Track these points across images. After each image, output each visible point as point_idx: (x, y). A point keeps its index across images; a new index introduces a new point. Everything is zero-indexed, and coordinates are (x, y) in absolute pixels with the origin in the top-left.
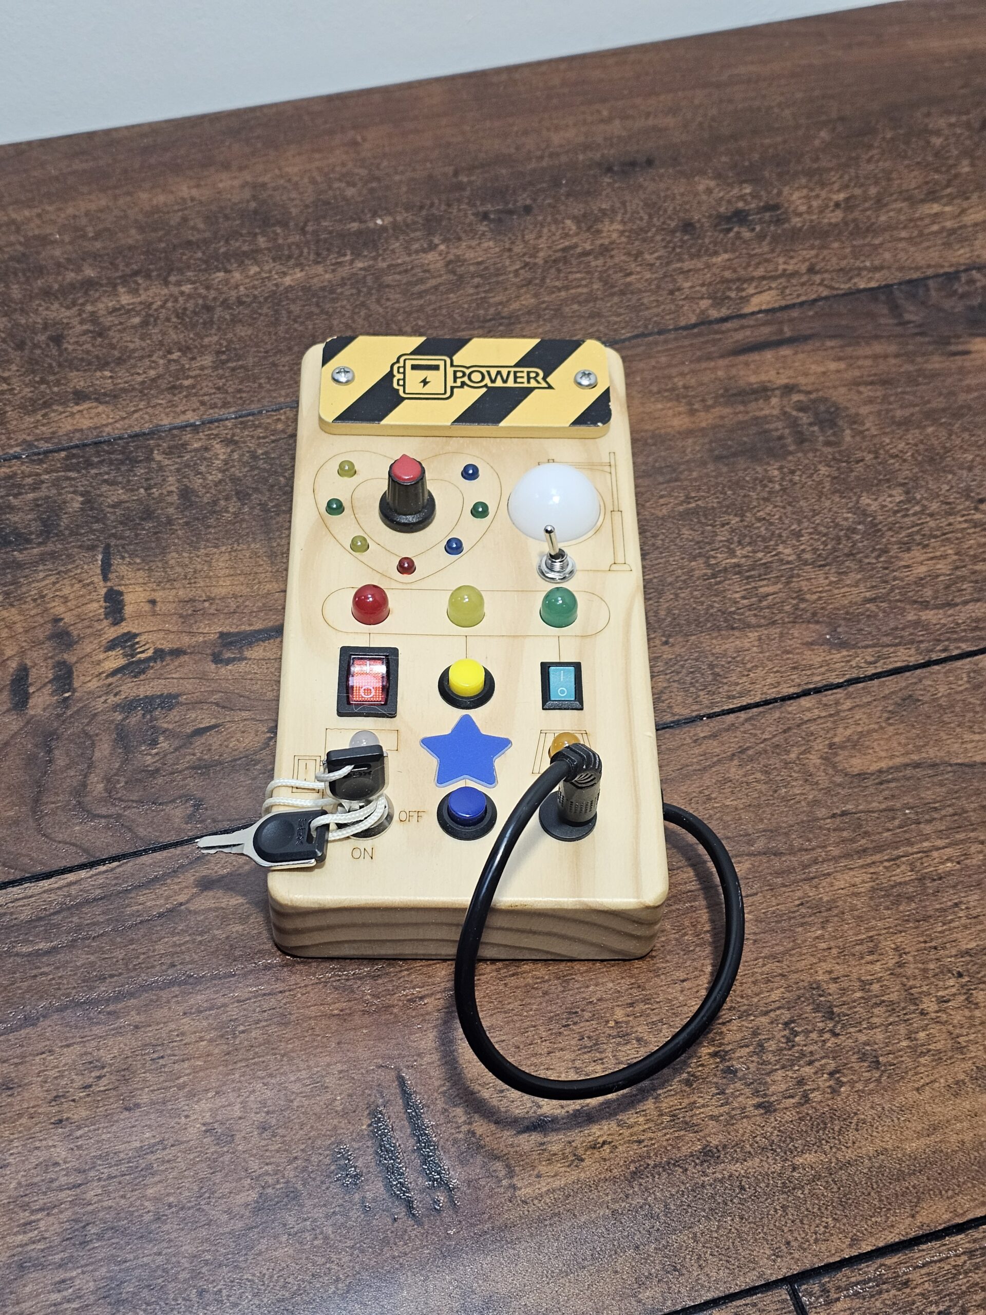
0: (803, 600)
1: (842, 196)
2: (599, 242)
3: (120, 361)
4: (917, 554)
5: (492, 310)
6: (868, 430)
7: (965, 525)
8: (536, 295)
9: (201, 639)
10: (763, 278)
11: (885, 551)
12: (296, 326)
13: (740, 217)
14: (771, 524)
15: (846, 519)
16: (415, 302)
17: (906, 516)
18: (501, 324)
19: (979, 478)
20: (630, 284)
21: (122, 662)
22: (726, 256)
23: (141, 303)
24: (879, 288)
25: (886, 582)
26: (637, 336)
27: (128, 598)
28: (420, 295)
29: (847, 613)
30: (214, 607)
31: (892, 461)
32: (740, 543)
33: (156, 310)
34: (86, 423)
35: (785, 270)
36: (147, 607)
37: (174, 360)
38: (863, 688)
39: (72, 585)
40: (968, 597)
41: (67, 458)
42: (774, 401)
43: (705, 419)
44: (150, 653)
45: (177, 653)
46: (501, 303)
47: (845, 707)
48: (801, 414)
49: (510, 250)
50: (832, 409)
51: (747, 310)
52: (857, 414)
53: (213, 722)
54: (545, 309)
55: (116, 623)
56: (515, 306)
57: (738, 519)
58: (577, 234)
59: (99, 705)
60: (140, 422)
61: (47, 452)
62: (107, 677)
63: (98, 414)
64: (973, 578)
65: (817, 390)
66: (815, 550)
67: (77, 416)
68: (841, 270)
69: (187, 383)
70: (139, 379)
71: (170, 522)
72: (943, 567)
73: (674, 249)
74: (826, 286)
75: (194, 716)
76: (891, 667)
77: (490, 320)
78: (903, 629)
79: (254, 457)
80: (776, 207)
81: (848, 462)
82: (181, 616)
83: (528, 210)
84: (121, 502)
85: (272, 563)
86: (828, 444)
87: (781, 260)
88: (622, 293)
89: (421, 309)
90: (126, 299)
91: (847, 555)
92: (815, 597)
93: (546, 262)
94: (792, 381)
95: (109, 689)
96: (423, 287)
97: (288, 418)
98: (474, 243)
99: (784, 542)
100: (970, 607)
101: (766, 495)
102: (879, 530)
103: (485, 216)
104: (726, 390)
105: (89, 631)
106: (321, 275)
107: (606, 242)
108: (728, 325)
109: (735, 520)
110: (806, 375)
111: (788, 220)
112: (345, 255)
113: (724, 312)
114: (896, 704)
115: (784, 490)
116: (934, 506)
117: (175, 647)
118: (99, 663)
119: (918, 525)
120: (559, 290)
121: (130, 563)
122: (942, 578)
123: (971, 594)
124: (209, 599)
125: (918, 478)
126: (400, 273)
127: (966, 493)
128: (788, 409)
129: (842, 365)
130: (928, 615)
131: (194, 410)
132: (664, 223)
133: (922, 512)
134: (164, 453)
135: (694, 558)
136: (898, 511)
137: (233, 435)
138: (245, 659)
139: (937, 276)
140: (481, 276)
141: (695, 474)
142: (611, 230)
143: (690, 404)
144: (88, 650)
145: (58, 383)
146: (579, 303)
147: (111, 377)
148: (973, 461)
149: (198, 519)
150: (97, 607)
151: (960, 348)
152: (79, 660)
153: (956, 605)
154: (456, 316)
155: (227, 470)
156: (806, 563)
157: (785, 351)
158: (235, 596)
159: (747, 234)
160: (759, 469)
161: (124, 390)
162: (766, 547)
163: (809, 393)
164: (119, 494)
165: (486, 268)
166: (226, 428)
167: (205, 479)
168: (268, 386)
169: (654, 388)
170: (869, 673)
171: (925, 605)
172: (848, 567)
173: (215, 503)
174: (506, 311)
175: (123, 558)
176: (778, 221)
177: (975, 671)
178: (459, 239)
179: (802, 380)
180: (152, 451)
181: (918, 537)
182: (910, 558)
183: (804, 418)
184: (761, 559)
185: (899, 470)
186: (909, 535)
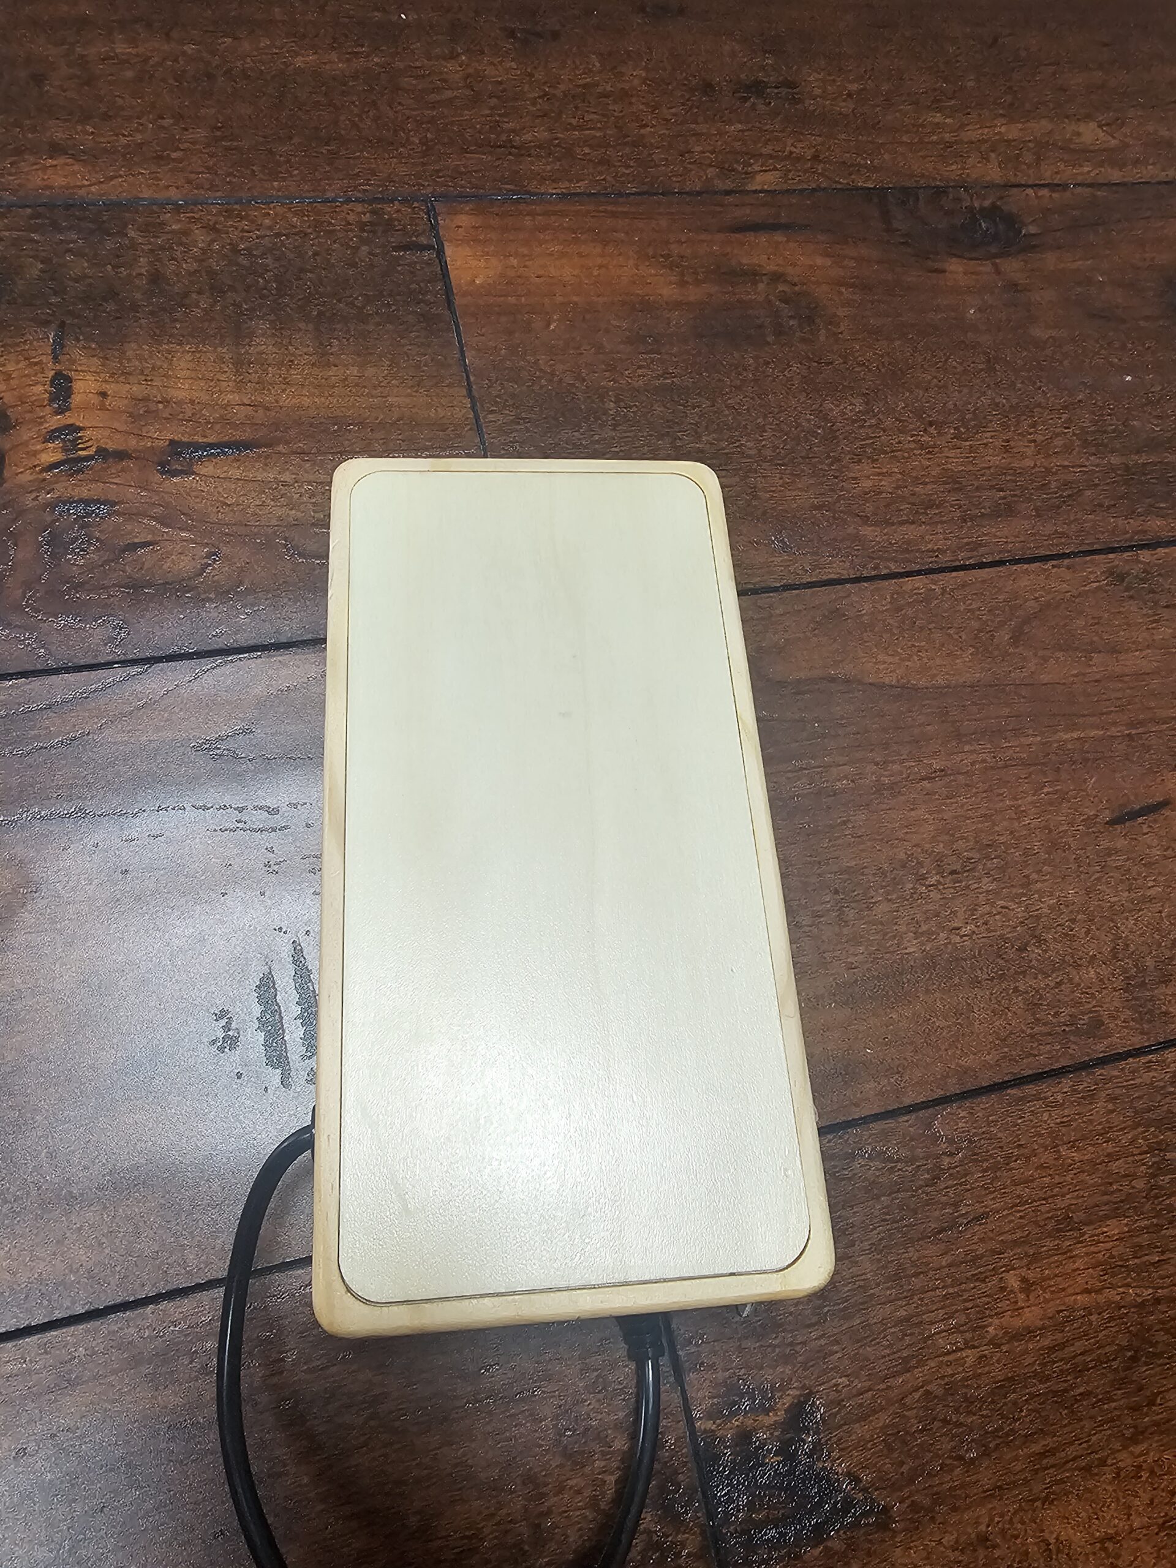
0: (755, 497)
1: (854, 87)
2: (619, 86)
3: (106, 117)
4: (866, 468)
5: (504, 137)
6: (842, 333)
7: (912, 446)
8: (550, 130)
9: (149, 444)
10: (771, 157)
11: (838, 460)
12: (300, 113)
13: (757, 88)
14: (739, 414)
15: (809, 420)
16: (427, 112)
17: (863, 426)
18: (510, 154)
19: (932, 400)
20: (643, 136)
21: (59, 456)
22: (739, 126)
23: (137, 55)
24: (874, 188)
25: (833, 490)
26: (644, 193)
27: (78, 386)
28: (434, 105)
29: (794, 517)
30: (168, 410)
31: (858, 369)
32: (707, 427)
33: (152, 66)
34: (59, 181)
35: (791, 153)
36: (96, 400)
37: (163, 127)
38: (797, 595)
39: (18, 362)
40: (904, 518)
41: (31, 217)
42: (761, 287)
43: (694, 294)
44: (92, 451)
45: (121, 455)
46: (514, 131)
47: (778, 612)
48: (783, 306)
49: (531, 75)
50: (813, 306)
51: (750, 187)
52: (835, 315)
53: (149, 538)
54: (558, 145)
55: (60, 411)
56: (528, 137)
57: (709, 403)
58: (600, 72)
59: (28, 501)
60: (119, 188)
61: (10, 206)
62: (42, 471)
63: (74, 173)
64: (912, 500)
65: (802, 283)
66: (775, 448)
67: (49, 172)
68: (844, 163)
69: (174, 155)
70: (124, 141)
71: (135, 307)
72: (886, 484)
73: (691, 108)
74: (827, 177)
75: (129, 527)
76: (825, 578)
77: (500, 147)
78: (842, 541)
79: (235, 250)
80: (791, 85)
81: (818, 363)
82: (131, 415)
83: (555, 35)
84: (85, 276)
85: (237, 371)
86: (803, 340)
87: (789, 141)
88: (635, 144)
89: (432, 121)
90: (121, 48)
91: (803, 458)
92: (768, 496)
93: (565, 96)
94: (781, 270)
95: (42, 485)
96: (438, 98)
97: (276, 215)
98: (497, 60)
99: (747, 435)
100: (904, 528)
101: (738, 383)
102: (836, 437)
103: (512, 34)
104: (718, 267)
105: (28, 416)
106: (336, 64)
107: (627, 86)
108: (730, 199)
109: (706, 404)
110: (794, 265)
111: (800, 101)
112: (362, 46)
113: (729, 185)
114: (824, 616)
115: (756, 381)
116: (889, 422)
117: (121, 448)
118: (35, 453)
119: (872, 438)
120: (574, 128)
121: (84, 347)
122: (884, 495)
123: (907, 515)
124: (166, 401)
125: (879, 390)
126: (416, 77)
127: (919, 414)
128: (772, 297)
129: (829, 262)
130: (867, 531)
131: (177, 188)
132: (686, 79)
133: (877, 426)
134: (138, 230)
135: (661, 436)
136: (856, 421)
137: (216, 223)
138: (194, 473)
139: (928, 187)
140: (498, 97)
141: (676, 349)
142: (634, 75)
143: (683, 275)
144: (25, 438)
145: (33, 129)
146: (591, 147)
147: (92, 133)
148: (930, 382)
149: (164, 309)
150: (40, 391)
151: (937, 265)
152: (14, 447)
153: (893, 524)
154: (467, 136)
155: (203, 260)
156: (765, 460)
157: (779, 237)
158: (192, 402)
159: (761, 107)
160: (736, 355)
161: (105, 150)
162: (732, 437)
163: (795, 285)
164: (81, 266)
165: (504, 90)
166: (210, 213)
167: (179, 266)
168: (261, 176)
169: (650, 252)
170: (804, 581)
171: (865, 520)
172: (803, 471)
173: (186, 295)
174: (517, 141)
175: (78, 340)
176: (795, 101)
177: (897, 594)
178: (482, 52)
179: (790, 270)
180: (125, 226)
181: (869, 450)
182: (859, 471)
183: (785, 310)
184: (724, 449)
185: (864, 379)
186: (862, 447)
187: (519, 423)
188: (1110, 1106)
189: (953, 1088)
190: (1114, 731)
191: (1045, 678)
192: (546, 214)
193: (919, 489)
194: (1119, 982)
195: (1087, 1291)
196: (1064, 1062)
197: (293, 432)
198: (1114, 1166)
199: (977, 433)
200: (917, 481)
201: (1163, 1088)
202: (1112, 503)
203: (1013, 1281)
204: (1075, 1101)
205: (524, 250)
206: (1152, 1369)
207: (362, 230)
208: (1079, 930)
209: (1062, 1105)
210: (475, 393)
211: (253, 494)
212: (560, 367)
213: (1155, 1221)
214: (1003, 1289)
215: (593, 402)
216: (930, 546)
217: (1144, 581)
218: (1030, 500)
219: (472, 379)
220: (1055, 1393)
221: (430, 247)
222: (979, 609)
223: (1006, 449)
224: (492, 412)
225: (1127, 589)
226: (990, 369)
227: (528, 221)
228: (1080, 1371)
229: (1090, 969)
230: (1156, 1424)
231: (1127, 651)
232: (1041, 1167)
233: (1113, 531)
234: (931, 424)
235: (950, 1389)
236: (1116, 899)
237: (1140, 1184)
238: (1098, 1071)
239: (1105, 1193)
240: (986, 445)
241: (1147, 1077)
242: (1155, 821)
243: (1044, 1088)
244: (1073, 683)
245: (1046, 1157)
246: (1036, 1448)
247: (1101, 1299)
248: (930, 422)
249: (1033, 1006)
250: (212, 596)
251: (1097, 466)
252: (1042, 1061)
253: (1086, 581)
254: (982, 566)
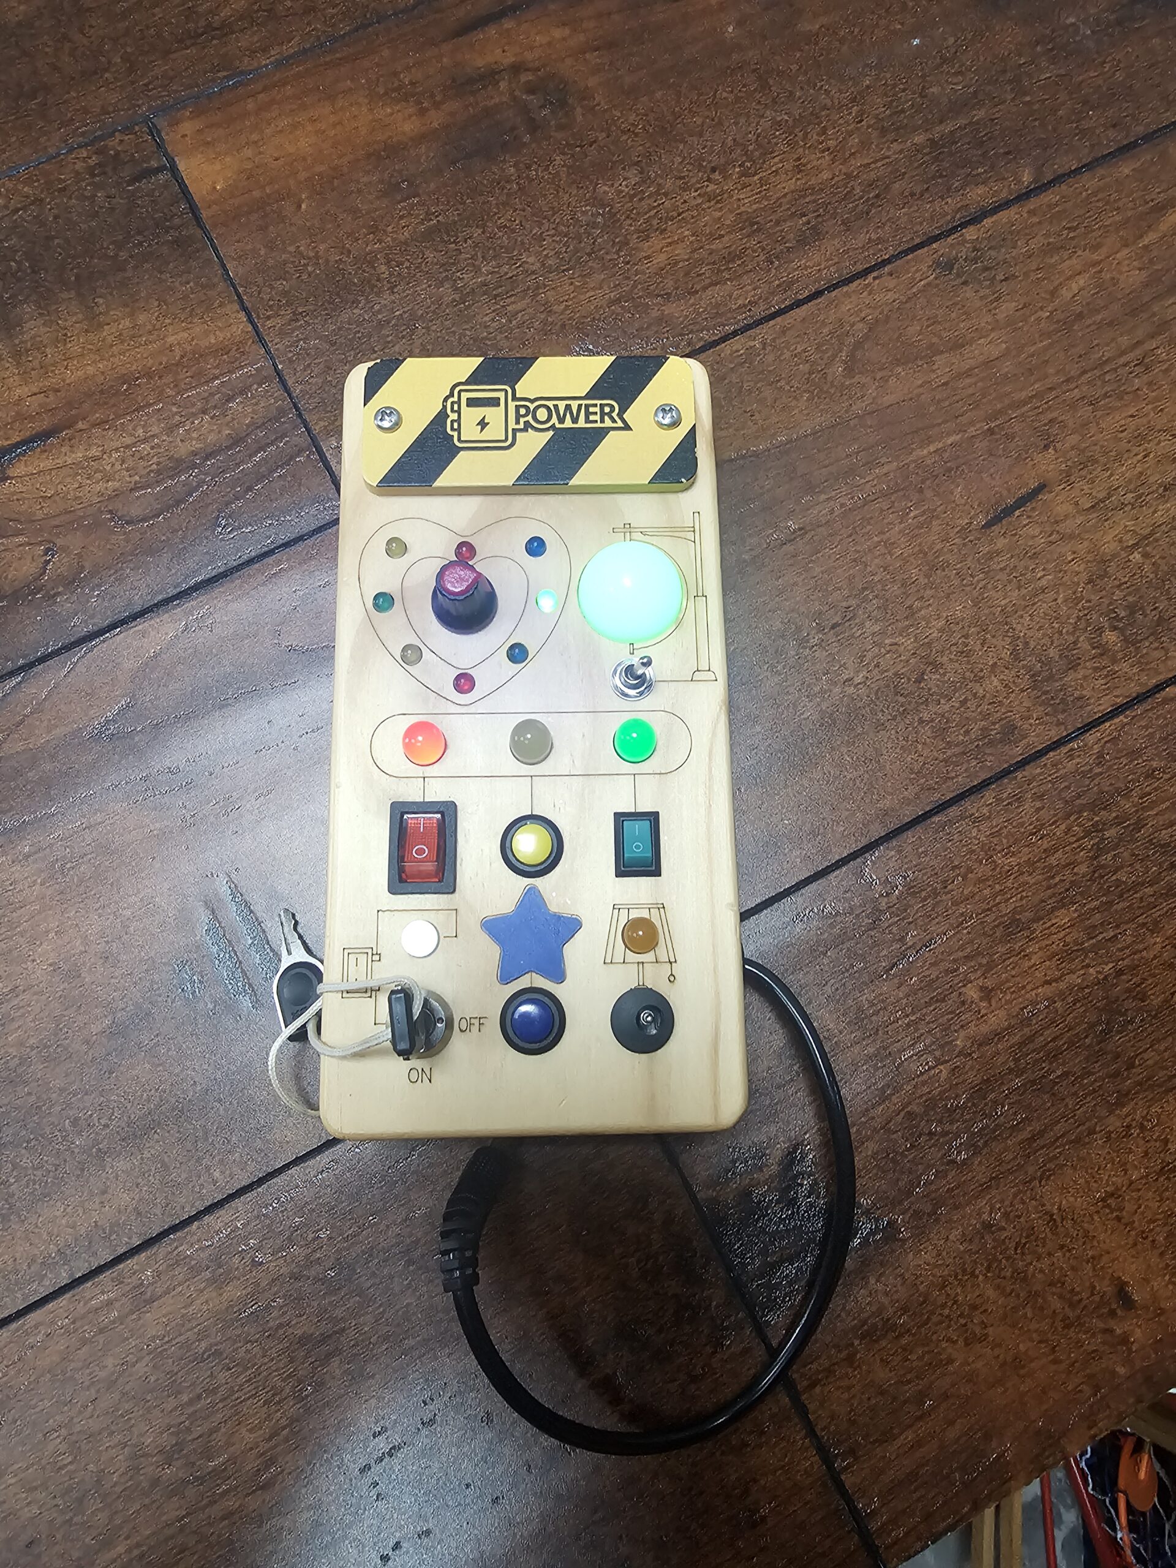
0: (551, 312)
4: (656, 242)
5: (202, 23)
6: (598, 105)
7: (699, 200)
11: (625, 243)
14: (513, 231)
15: (586, 212)
17: (641, 200)
18: (213, 38)
19: (709, 143)
25: (628, 278)
26: (357, 30)
29: (593, 319)
31: (625, 137)
40: (708, 281)
42: (503, 85)
43: (436, 119)
48: (532, 97)
50: (561, 87)
52: (587, 87)
57: (480, 231)
64: (711, 259)
65: (544, 66)
66: (558, 254)
72: (681, 251)
77: (201, 34)
81: (581, 147)
85: (18, 363)
86: (561, 127)
91: (589, 255)
92: (562, 307)
94: (519, 59)
97: (7, 190)
99: (527, 250)
100: (709, 292)
101: (504, 198)
102: (619, 220)
104: (454, 80)
109: (477, 233)
110: (532, 48)
115: (522, 189)
116: (668, 184)
119: (655, 207)
122: (681, 264)
123: (709, 278)
125: (650, 154)
127: (698, 163)
128: (517, 93)
129: (567, 31)
130: (671, 309)
133: (657, 193)
135: (441, 283)
136: (634, 195)
138: (8, 478)
141: (432, 186)
143: (420, 103)
153: (697, 292)
156: (550, 270)
157: (508, 24)
160: (495, 169)
162: (512, 258)
163: (537, 70)
169: (381, 90)
171: (667, 298)
172: (591, 268)
174: (216, 21)
179: (529, 56)
181: (655, 222)
182: (650, 247)
183: (533, 100)
184: (506, 273)
185: (632, 147)
186: (647, 221)
187: (297, 320)
188: (1038, 804)
189: (877, 831)
190: (972, 431)
191: (888, 400)
192: (265, 89)
193: (717, 245)
194: (1025, 682)
195: (1049, 983)
196: (984, 776)
197: (86, 406)
198: (1053, 860)
199: (764, 162)
200: (713, 237)
201: (1091, 770)
202: (925, 186)
203: (972, 993)
204: (1001, 810)
205: (255, 137)
206: (1126, 1035)
207: (93, 175)
208: (974, 643)
209: (989, 817)
210: (248, 304)
211: (69, 480)
212: (322, 247)
213: (1104, 899)
214: (963, 1003)
215: (364, 271)
216: (740, 302)
217: (975, 260)
218: (834, 216)
219: (241, 290)
220: (1033, 1082)
221: (164, 168)
222: (805, 351)
223: (799, 169)
224: (269, 318)
225: (958, 275)
226: (764, 86)
227: (251, 105)
228: (1054, 1056)
229: (993, 678)
230: (1140, 1084)
231: (970, 342)
232: (980, 881)
233: (932, 217)
234: (714, 170)
235: (931, 1104)
236: (1008, 600)
237: (1083, 869)
238: (1019, 775)
239: (1049, 888)
240: (776, 171)
241: (1070, 765)
242: (1033, 509)
243: (971, 806)
244: (919, 395)
245: (983, 870)
246: (1025, 1135)
247: (1062, 985)
248: (713, 167)
249: (941, 732)
250: (61, 589)
251: (901, 151)
252: (962, 782)
253: (913, 282)
254: (798, 304)
